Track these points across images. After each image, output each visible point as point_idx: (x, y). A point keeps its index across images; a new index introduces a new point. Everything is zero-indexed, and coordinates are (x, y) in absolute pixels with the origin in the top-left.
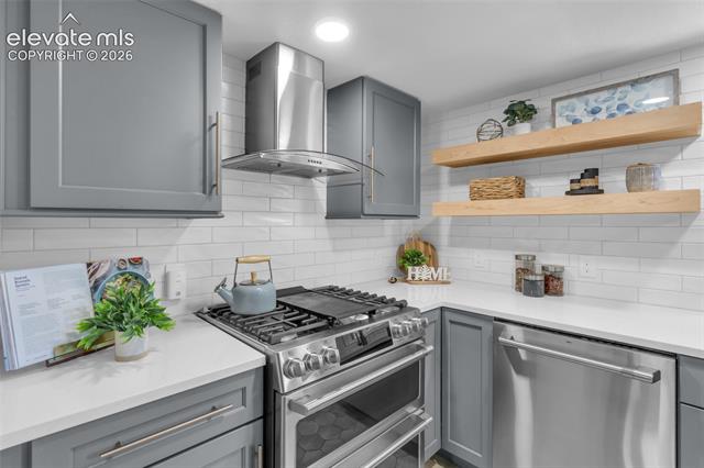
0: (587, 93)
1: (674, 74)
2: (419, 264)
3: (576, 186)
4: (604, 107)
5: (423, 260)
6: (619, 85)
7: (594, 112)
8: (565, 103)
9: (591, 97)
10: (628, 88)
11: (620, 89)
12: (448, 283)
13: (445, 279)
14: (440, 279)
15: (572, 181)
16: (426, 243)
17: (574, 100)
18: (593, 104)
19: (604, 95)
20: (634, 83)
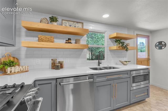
0: (69, 21)
1: (83, 23)
2: (13, 66)
3: (67, 42)
4: (72, 25)
5: (16, 64)
6: (75, 22)
7: (70, 26)
8: (65, 21)
9: (70, 22)
10: (76, 23)
11: (75, 23)
12: (28, 71)
13: (26, 70)
14: (24, 70)
15: (66, 41)
16: (14, 58)
17: (66, 22)
18: (70, 24)
19: (72, 23)
20: (77, 22)
